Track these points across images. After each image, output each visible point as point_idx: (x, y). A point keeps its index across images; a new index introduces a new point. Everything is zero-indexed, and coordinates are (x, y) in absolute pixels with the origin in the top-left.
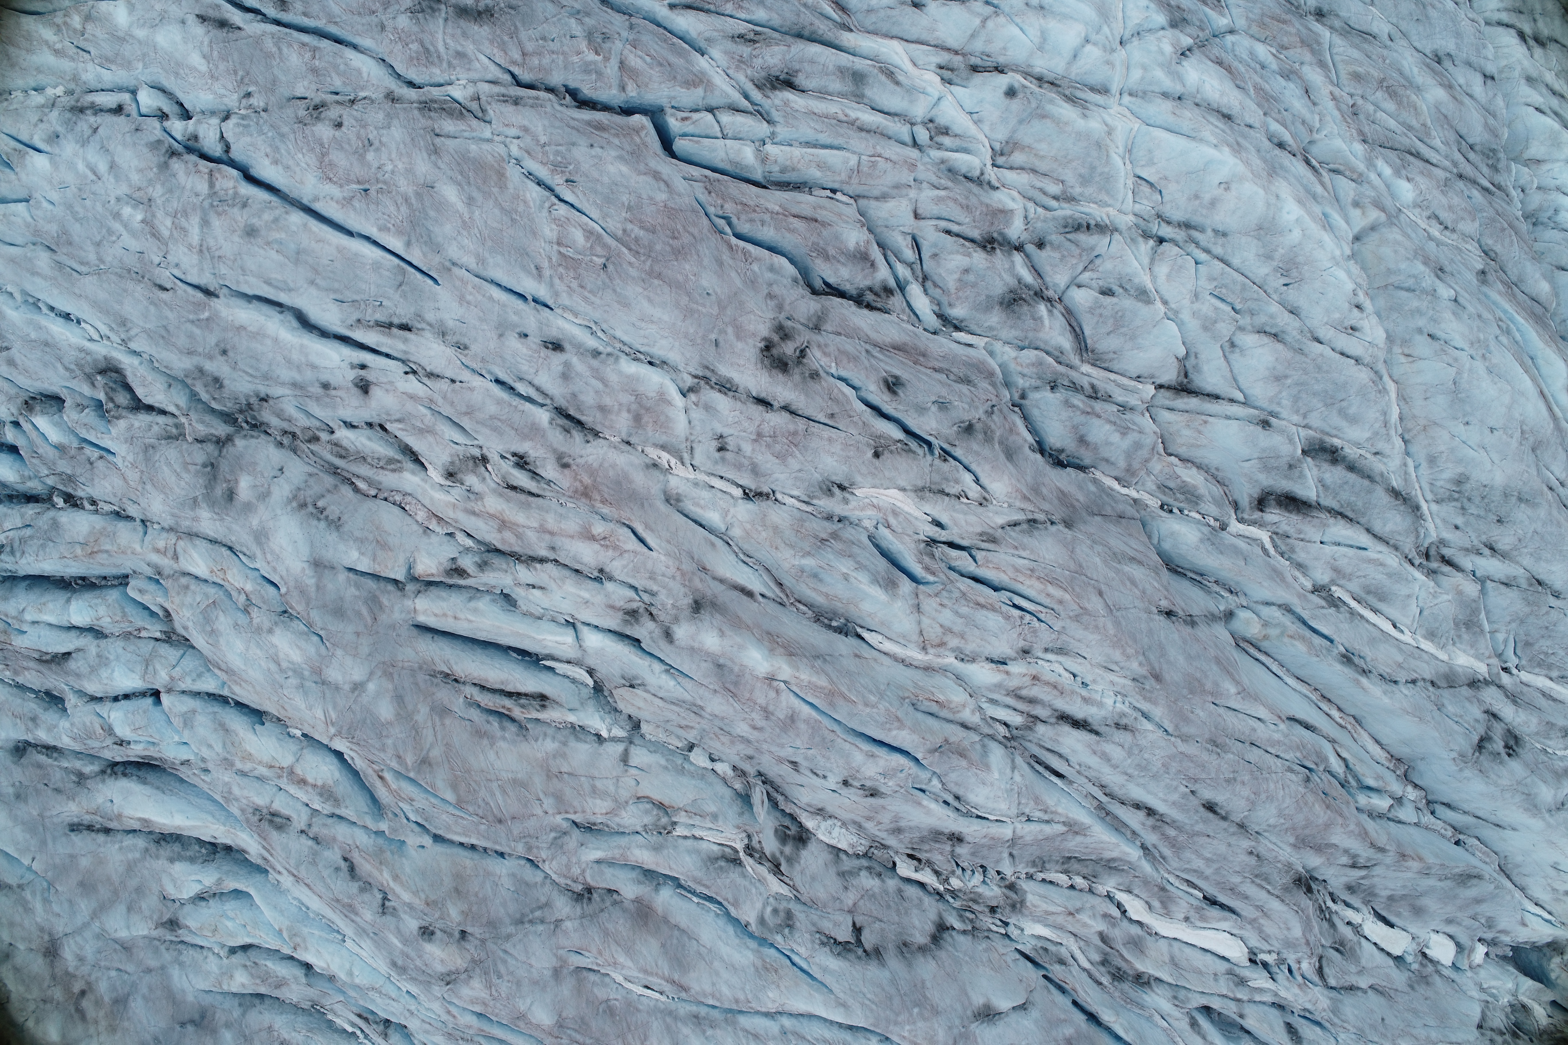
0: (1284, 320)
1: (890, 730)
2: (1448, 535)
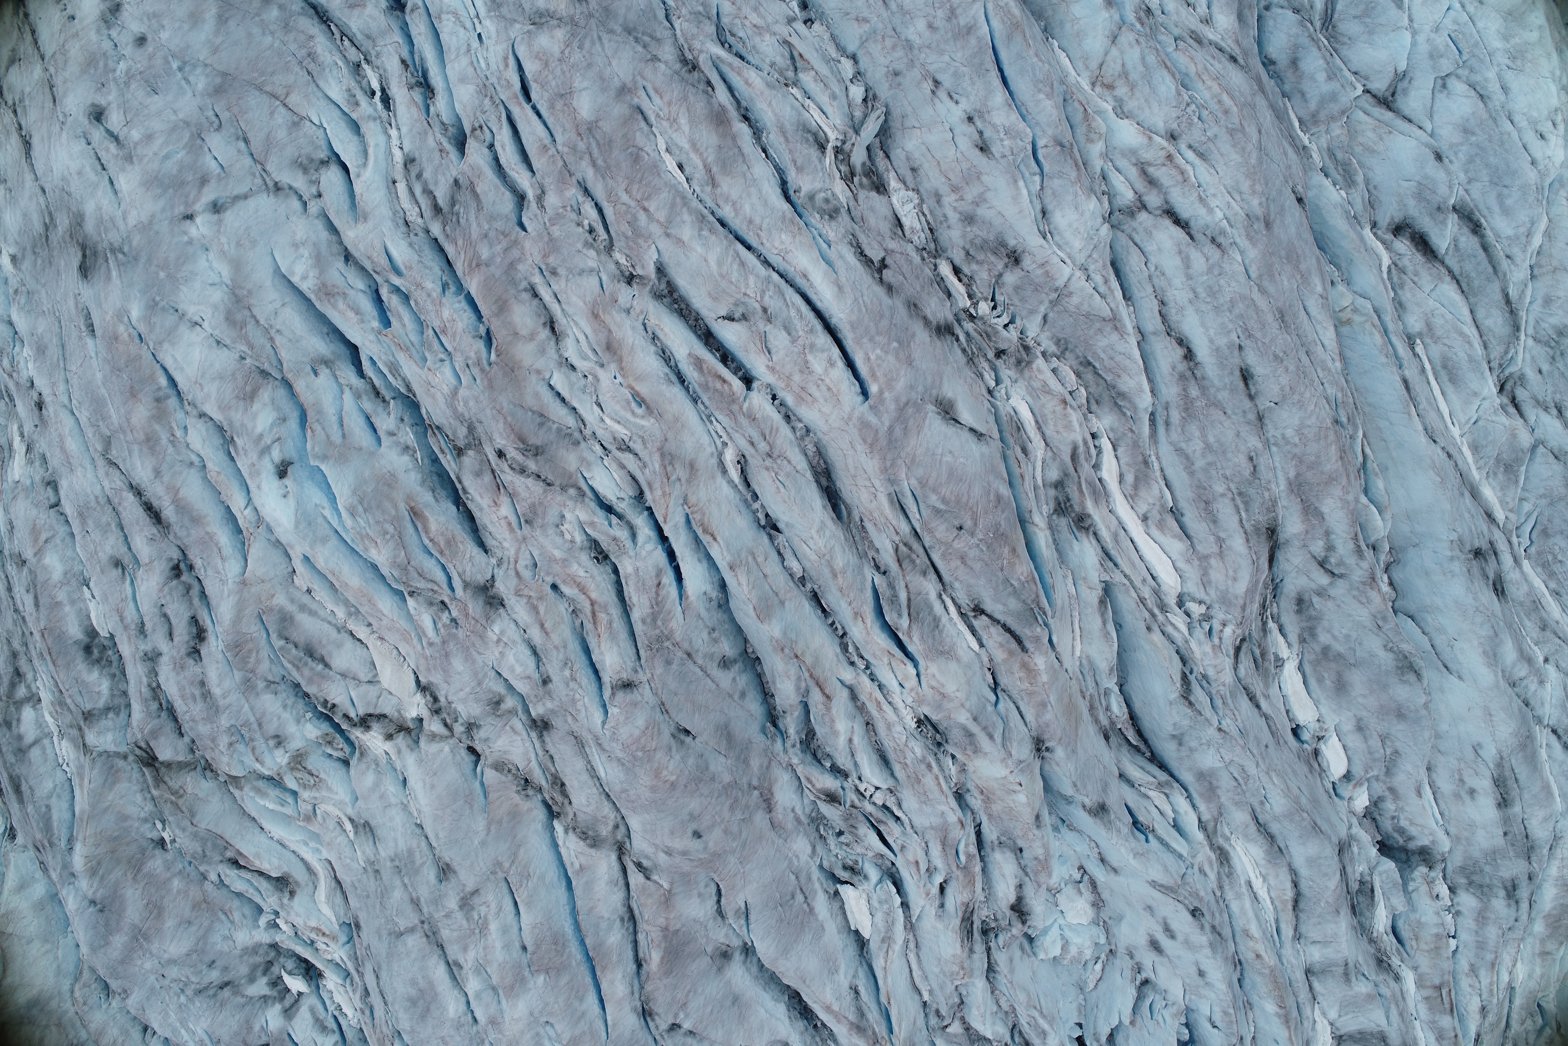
0: (1494, 89)
2: (1530, 375)
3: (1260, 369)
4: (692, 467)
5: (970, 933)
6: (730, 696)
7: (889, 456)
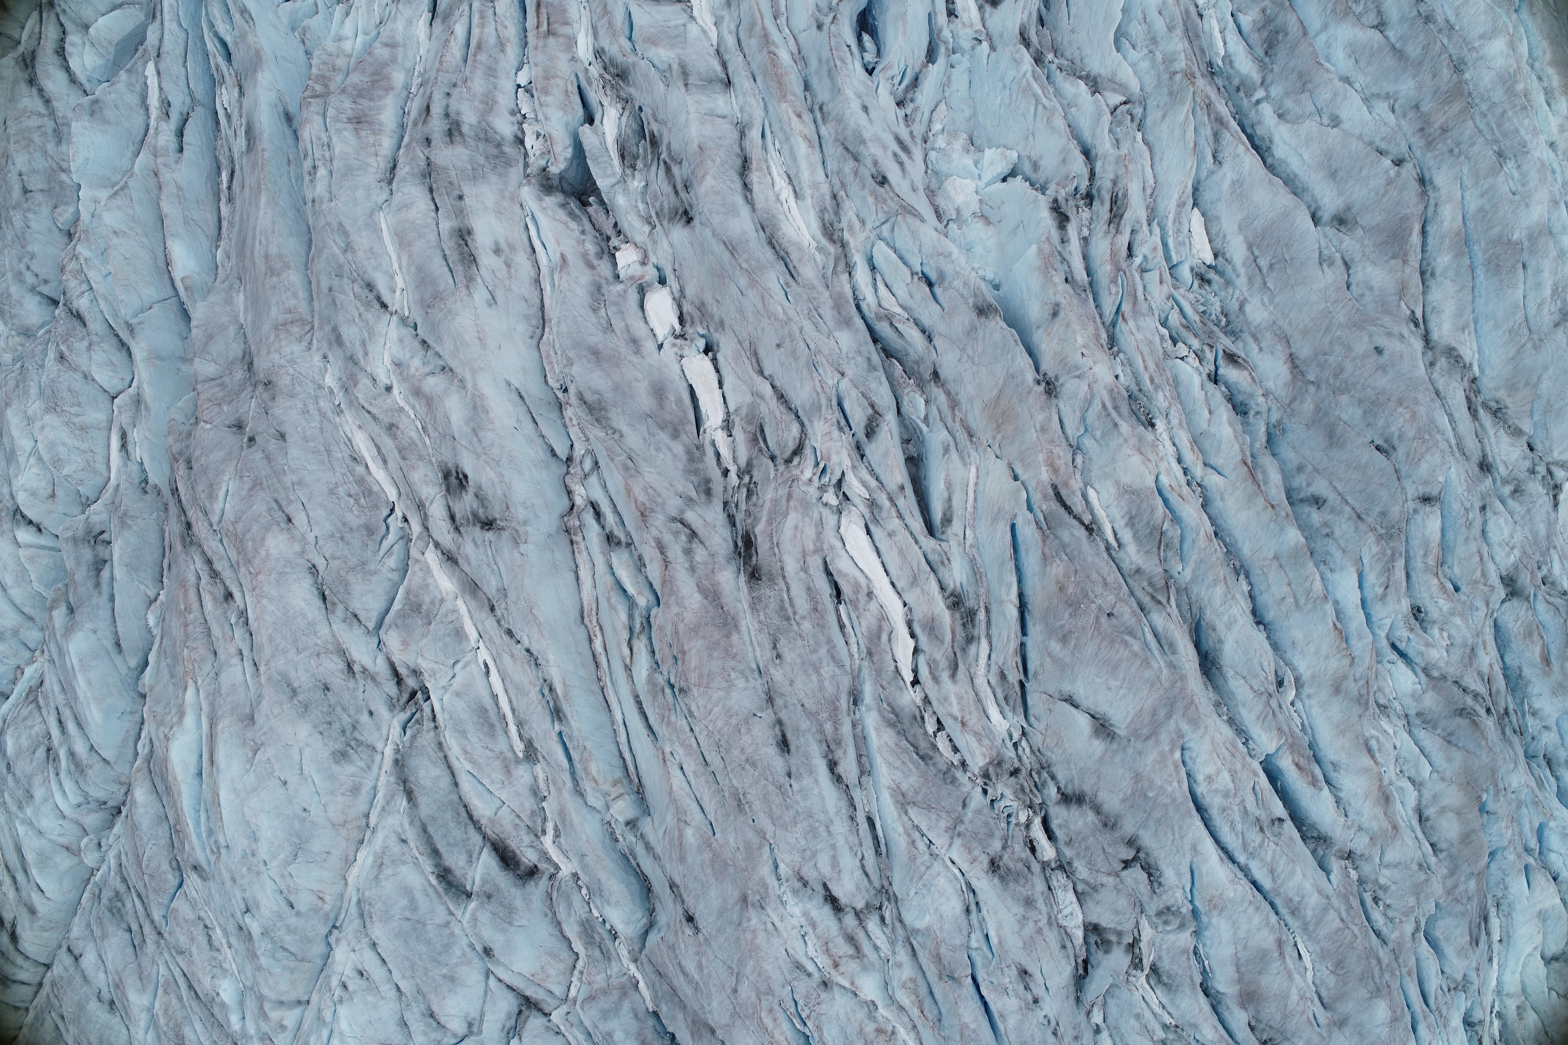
0: (417, 1026)
1: (974, 1031)
2: (383, 711)
3: (771, 751)
4: (1337, 689)
5: (1114, 201)
6: (1316, 470)
7: (1177, 691)
